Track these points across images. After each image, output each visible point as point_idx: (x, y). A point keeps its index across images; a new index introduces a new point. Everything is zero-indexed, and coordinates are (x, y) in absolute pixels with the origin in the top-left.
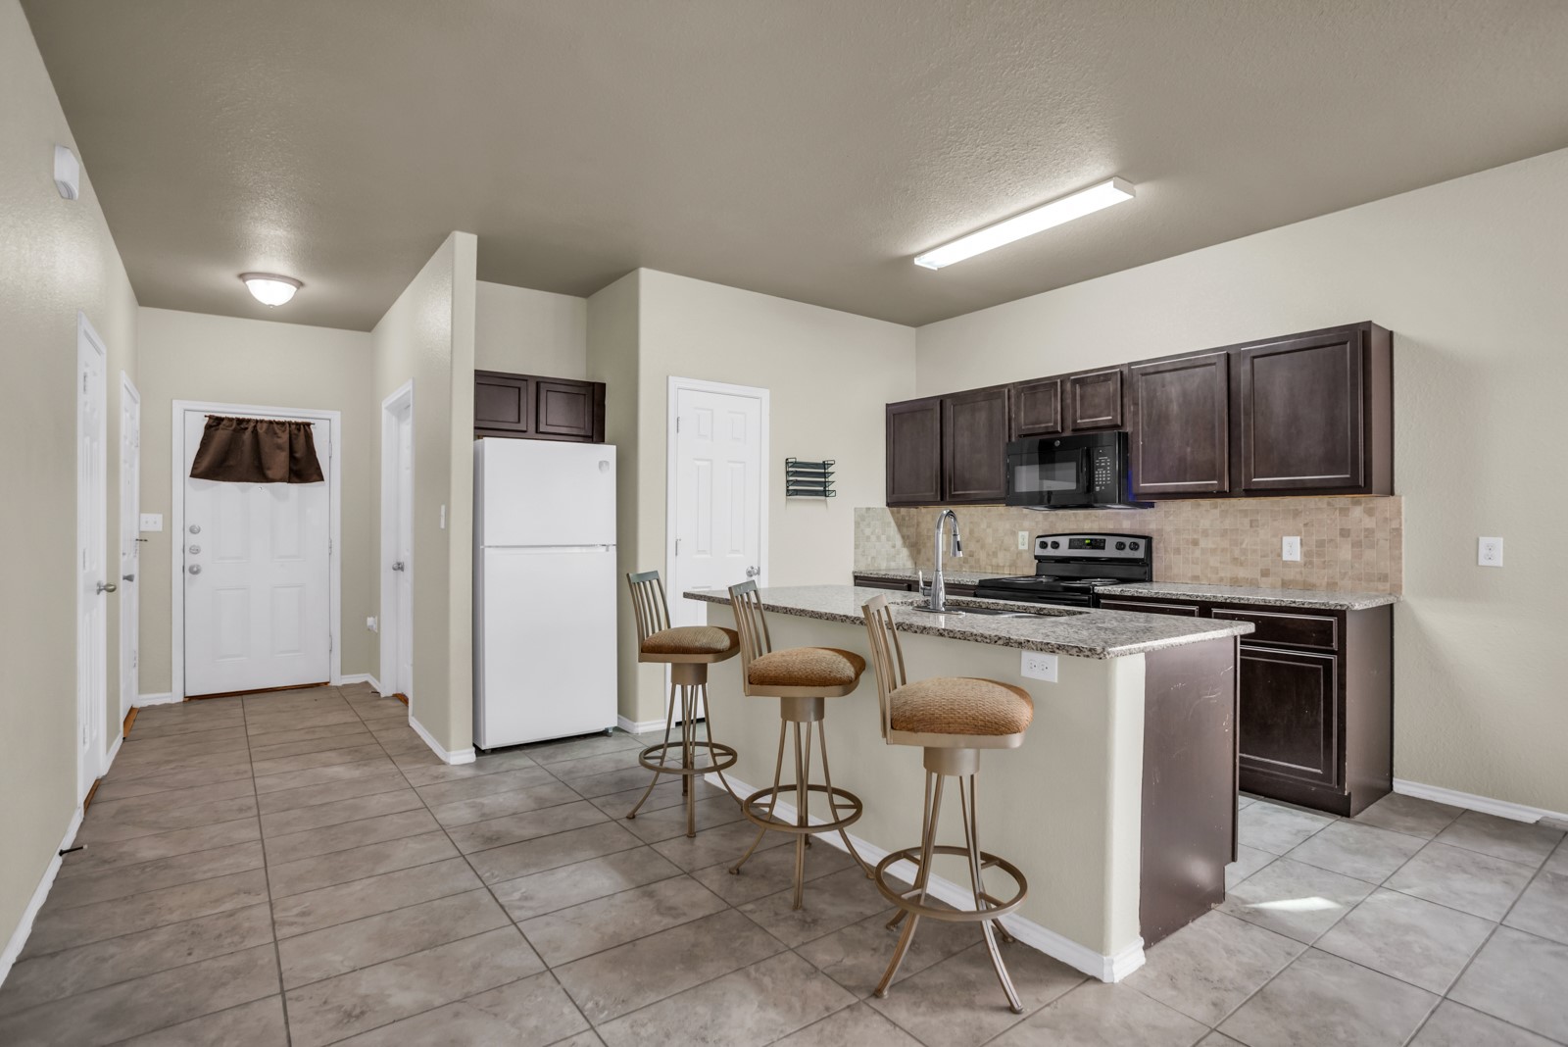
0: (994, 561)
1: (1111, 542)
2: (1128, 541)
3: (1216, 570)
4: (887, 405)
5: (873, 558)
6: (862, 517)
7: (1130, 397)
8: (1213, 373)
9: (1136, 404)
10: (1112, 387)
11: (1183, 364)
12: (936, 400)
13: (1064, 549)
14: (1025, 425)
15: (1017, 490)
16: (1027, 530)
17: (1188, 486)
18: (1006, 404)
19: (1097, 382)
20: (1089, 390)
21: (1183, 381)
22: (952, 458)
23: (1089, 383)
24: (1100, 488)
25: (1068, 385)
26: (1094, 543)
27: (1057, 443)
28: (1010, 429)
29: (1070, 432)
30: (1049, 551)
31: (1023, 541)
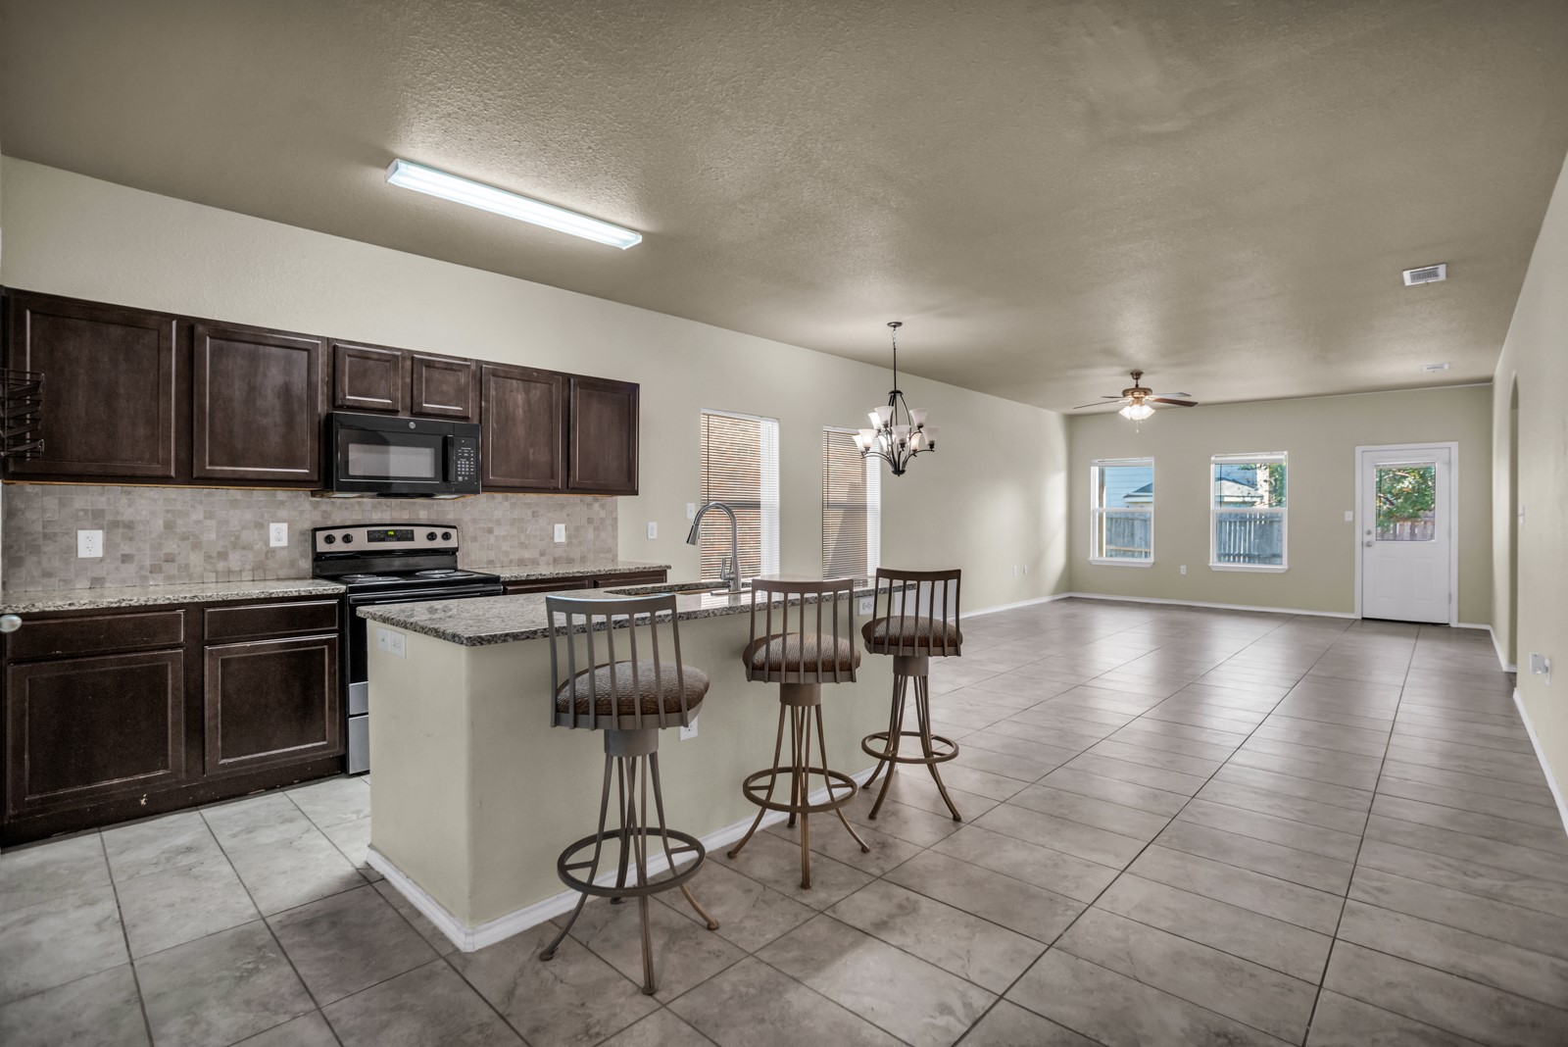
0: (221, 565)
2: (439, 532)
3: (507, 554)
7: (478, 393)
8: (550, 391)
9: (487, 401)
10: (463, 378)
11: (528, 376)
12: (168, 320)
13: (360, 542)
14: (350, 395)
15: (351, 473)
16: (285, 521)
17: (531, 482)
18: (320, 362)
19: (446, 369)
20: (436, 375)
21: (527, 392)
22: (210, 414)
23: (437, 368)
24: (463, 479)
25: (408, 363)
26: (399, 535)
27: (412, 425)
28: (323, 394)
29: (409, 414)
30: (339, 546)
31: (279, 535)
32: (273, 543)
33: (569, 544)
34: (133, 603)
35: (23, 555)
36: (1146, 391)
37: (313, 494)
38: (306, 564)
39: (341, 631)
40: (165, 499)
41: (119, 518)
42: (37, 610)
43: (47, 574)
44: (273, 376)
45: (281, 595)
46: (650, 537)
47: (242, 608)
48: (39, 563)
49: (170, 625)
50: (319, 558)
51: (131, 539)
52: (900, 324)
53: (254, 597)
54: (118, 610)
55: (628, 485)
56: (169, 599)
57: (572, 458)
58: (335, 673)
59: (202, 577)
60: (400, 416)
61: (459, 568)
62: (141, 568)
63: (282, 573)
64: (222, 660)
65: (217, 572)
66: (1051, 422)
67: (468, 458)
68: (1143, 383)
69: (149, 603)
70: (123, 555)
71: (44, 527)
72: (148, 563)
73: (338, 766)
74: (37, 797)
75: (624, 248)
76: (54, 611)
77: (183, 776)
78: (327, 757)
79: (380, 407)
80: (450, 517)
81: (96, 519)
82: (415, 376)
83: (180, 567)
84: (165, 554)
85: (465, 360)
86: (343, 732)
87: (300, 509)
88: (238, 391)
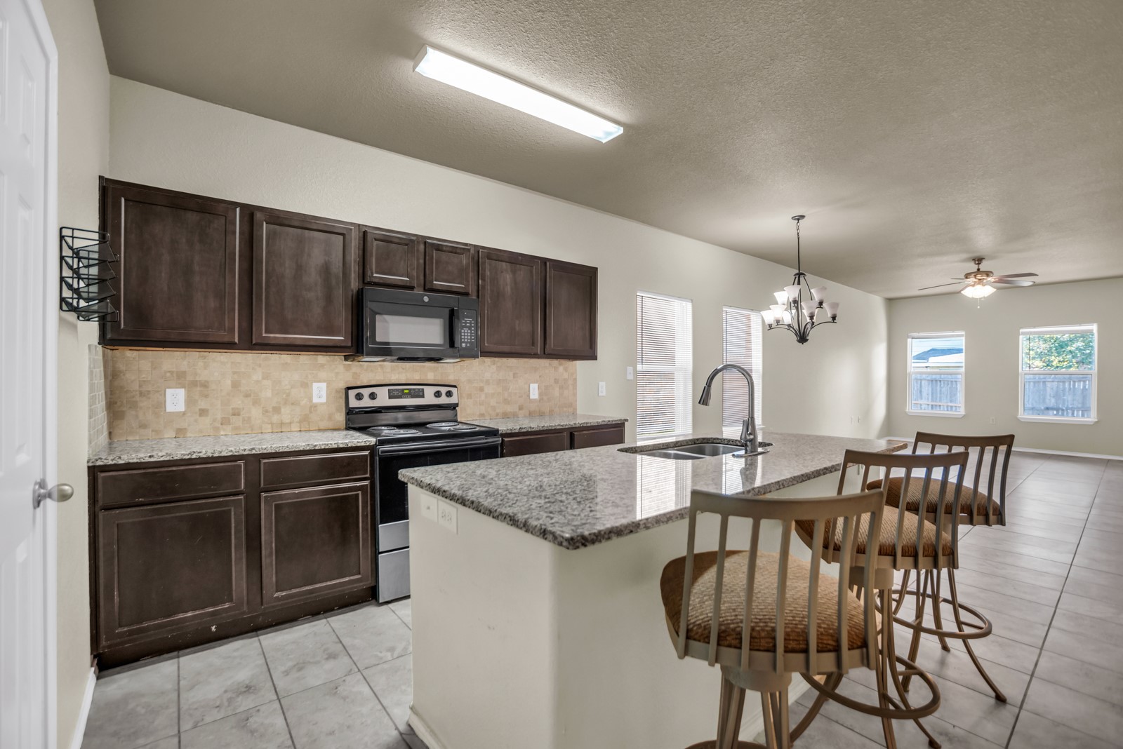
0: (275, 418)
1: (429, 392)
2: (444, 390)
3: (494, 408)
7: (476, 273)
8: (531, 272)
9: (484, 280)
10: (464, 260)
11: (515, 259)
12: (233, 207)
13: (383, 399)
14: (377, 273)
15: (378, 339)
16: (324, 381)
17: (518, 349)
18: (353, 244)
19: (451, 252)
20: (444, 256)
21: (514, 272)
22: (266, 289)
23: (445, 251)
24: (466, 345)
25: (422, 247)
26: (413, 392)
27: (426, 299)
28: (355, 271)
29: (422, 289)
30: (366, 402)
31: (320, 393)
32: (316, 400)
33: (541, 400)
34: (202, 455)
35: (124, 409)
36: (988, 274)
37: (346, 358)
38: (341, 418)
39: (372, 479)
40: (232, 363)
41: (197, 379)
42: (123, 462)
43: (143, 426)
44: (316, 257)
45: (323, 447)
46: (600, 395)
47: (292, 459)
48: (137, 416)
49: (232, 474)
50: (350, 412)
51: (206, 396)
52: (803, 217)
53: (301, 449)
54: (190, 462)
55: (589, 353)
56: (231, 451)
57: (548, 329)
58: (367, 515)
59: (261, 428)
60: (416, 291)
61: (459, 420)
62: (214, 420)
63: (323, 425)
64: (275, 505)
65: (272, 424)
66: (876, 304)
67: (470, 328)
68: (983, 267)
69: (215, 455)
70: (200, 410)
71: (140, 386)
72: (219, 416)
73: (370, 595)
74: (126, 629)
75: (604, 141)
76: (137, 462)
77: (245, 608)
78: (362, 588)
79: (400, 283)
80: (450, 379)
81: (180, 379)
82: (427, 258)
83: (244, 420)
84: (233, 409)
85: (466, 244)
86: (374, 566)
87: (336, 371)
88: (288, 269)
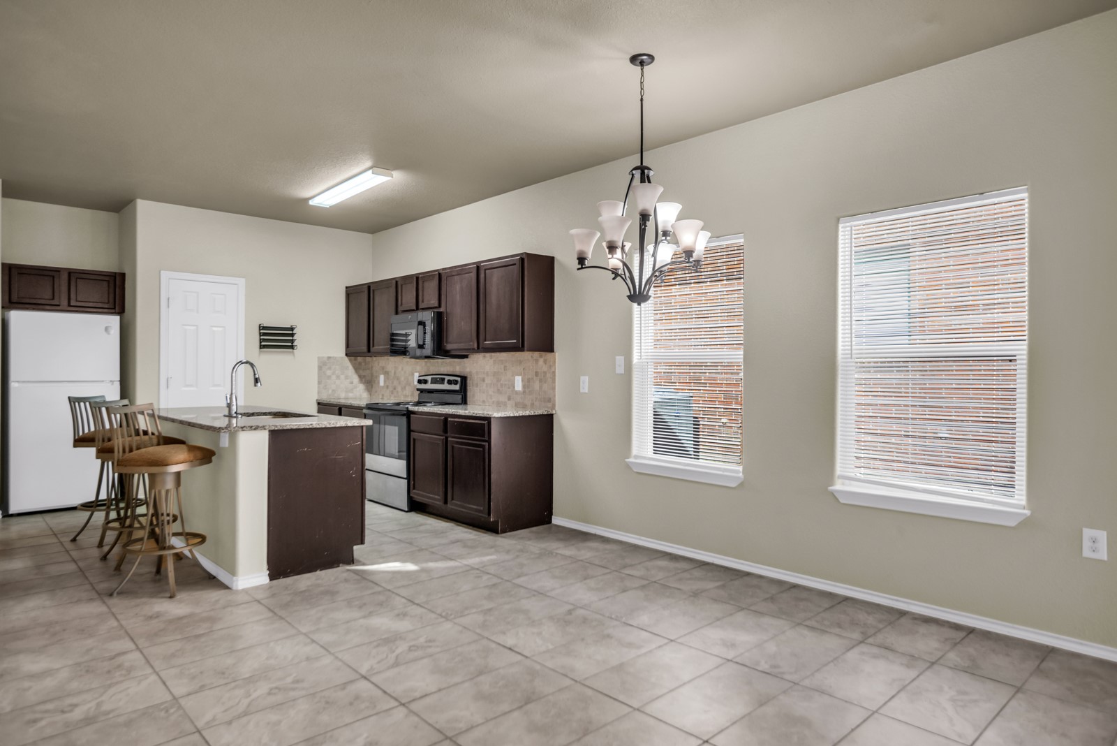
1: (447, 380)
2: (453, 379)
4: (347, 288)
5: (333, 390)
6: (324, 364)
8: (472, 278)
10: (436, 283)
11: (461, 271)
16: (418, 372)
17: (462, 346)
18: (393, 291)
19: (430, 279)
21: (461, 282)
23: (427, 280)
27: (410, 317)
29: (417, 310)
30: (423, 386)
33: (524, 392)
40: (394, 362)
41: (386, 370)
46: (581, 391)
51: (388, 379)
57: (480, 325)
59: (401, 397)
67: (427, 334)
70: (387, 386)
72: (391, 389)
79: (409, 309)
80: (467, 371)
81: (383, 370)
82: (420, 288)
83: (397, 392)
84: (394, 386)
87: (422, 365)
